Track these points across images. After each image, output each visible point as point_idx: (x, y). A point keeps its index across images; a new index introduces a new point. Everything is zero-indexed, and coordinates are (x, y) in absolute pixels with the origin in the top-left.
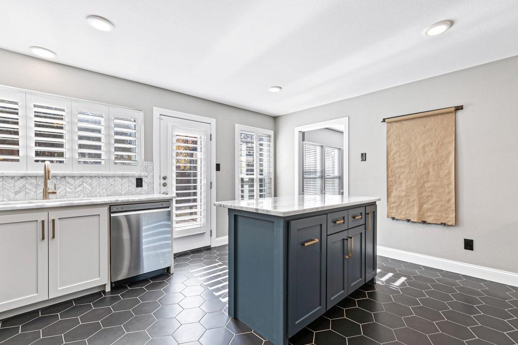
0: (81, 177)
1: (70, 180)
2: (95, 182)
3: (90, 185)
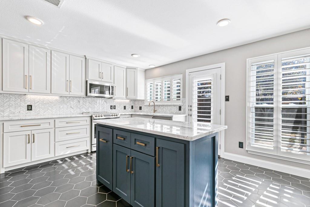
0: (163, 106)
1: (161, 107)
2: (166, 108)
3: (165, 109)
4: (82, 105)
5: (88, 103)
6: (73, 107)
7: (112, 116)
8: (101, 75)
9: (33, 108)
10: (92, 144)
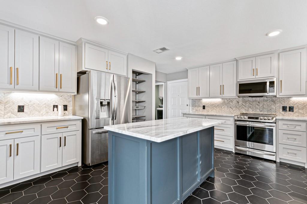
4: (241, 106)
5: (248, 104)
6: (232, 107)
7: (261, 119)
8: (255, 72)
9: (206, 108)
10: (235, 145)
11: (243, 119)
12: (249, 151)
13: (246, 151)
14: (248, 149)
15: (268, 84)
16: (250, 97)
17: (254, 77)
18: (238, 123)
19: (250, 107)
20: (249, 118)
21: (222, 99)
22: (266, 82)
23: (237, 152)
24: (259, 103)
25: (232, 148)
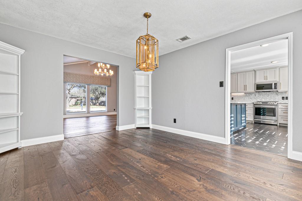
4: (257, 97)
7: (269, 103)
8: (266, 78)
9: (234, 99)
10: (254, 119)
11: (259, 104)
12: (262, 121)
13: (260, 121)
14: (261, 120)
15: (273, 85)
16: (263, 92)
17: (265, 81)
18: (256, 106)
19: (263, 98)
20: (262, 103)
21: (245, 93)
22: (272, 84)
23: (255, 122)
24: (268, 95)
25: (252, 120)
